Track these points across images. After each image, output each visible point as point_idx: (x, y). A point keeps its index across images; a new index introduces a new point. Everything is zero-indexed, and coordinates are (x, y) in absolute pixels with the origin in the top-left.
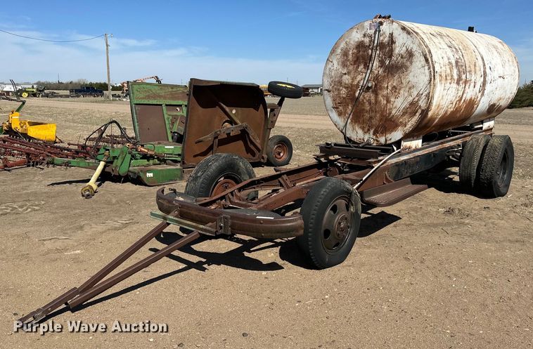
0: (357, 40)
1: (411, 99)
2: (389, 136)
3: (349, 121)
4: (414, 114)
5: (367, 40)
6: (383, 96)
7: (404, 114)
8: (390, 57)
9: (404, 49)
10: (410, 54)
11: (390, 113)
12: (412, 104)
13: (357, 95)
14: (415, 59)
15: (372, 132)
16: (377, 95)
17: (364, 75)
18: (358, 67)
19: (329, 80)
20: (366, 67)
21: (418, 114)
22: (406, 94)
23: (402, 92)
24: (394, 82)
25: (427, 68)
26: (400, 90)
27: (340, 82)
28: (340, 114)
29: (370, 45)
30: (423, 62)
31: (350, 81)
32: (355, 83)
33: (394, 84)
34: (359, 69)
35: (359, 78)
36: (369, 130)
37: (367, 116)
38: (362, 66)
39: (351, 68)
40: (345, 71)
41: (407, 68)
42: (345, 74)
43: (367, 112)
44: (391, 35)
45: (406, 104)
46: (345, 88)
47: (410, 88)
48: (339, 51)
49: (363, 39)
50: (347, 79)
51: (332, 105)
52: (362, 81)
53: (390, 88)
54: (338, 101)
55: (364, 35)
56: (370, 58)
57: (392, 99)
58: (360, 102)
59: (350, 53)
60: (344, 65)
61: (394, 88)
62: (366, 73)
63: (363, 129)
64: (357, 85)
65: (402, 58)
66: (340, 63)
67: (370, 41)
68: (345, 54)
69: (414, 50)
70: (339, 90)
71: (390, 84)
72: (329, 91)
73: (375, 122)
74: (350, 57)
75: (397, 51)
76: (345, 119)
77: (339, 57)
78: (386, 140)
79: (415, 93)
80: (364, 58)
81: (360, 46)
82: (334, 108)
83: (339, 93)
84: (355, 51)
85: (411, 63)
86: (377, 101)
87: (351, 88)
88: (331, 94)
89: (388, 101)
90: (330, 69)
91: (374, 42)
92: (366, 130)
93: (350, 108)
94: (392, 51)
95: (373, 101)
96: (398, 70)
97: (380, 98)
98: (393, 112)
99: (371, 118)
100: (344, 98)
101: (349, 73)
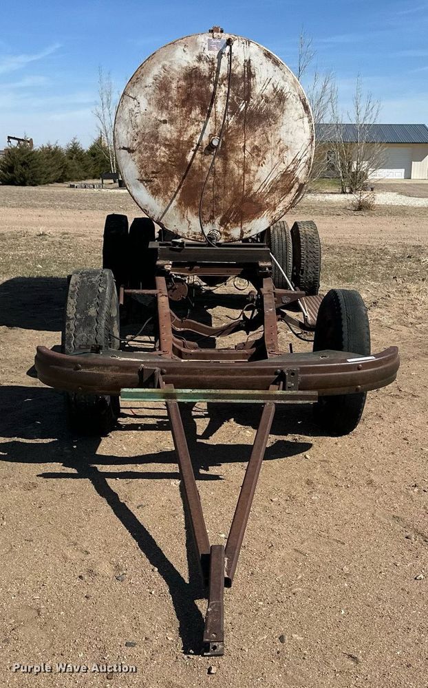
0: (185, 65)
1: (283, 167)
2: (247, 226)
3: (175, 203)
4: (287, 190)
5: (204, 67)
6: (237, 162)
7: (272, 190)
8: (247, 98)
9: (270, 87)
10: (281, 98)
11: (250, 189)
12: (286, 175)
13: (189, 158)
14: (288, 106)
15: (218, 220)
16: (226, 160)
17: (202, 125)
18: (190, 111)
19: (130, 128)
20: (206, 112)
21: (293, 191)
22: (276, 160)
23: (268, 155)
24: (255, 139)
25: (306, 119)
26: (265, 152)
27: (155, 137)
28: (155, 192)
29: (210, 76)
30: (302, 111)
31: (175, 135)
32: (186, 138)
33: (256, 143)
34: (193, 115)
35: (192, 130)
36: (212, 218)
37: (209, 194)
38: (198, 111)
39: (176, 111)
40: (164, 117)
41: (275, 118)
42: (165, 122)
43: (209, 188)
44: (248, 63)
45: (276, 175)
46: (166, 146)
47: (282, 151)
48: (149, 80)
49: (197, 64)
50: (168, 131)
51: (137, 175)
52: (198, 136)
53: (248, 149)
54: (151, 168)
55: (200, 59)
56: (213, 98)
57: (253, 167)
58: (194, 170)
59: (174, 85)
60: (161, 106)
61: (256, 149)
62: (205, 123)
63: (200, 215)
64: (190, 143)
65: (267, 101)
66: (153, 102)
67: (211, 70)
68: (163, 86)
69: (286, 90)
70: (152, 148)
71: (248, 142)
72: (130, 150)
73: (222, 204)
74: (174, 93)
75: (258, 90)
76: (165, 200)
77: (149, 90)
78: (242, 233)
79: (289, 158)
80: (201, 98)
81: (192, 75)
82: (142, 181)
83: (153, 155)
84: (183, 83)
85: (283, 111)
86: (226, 171)
87: (178, 147)
88: (137, 156)
89: (246, 170)
90: (131, 111)
91: (218, 72)
92: (207, 217)
93: (176, 180)
94: (248, 90)
95: (220, 170)
96: (260, 122)
97: (232, 165)
98: (255, 188)
99: (216, 198)
100: (163, 164)
101: (172, 121)
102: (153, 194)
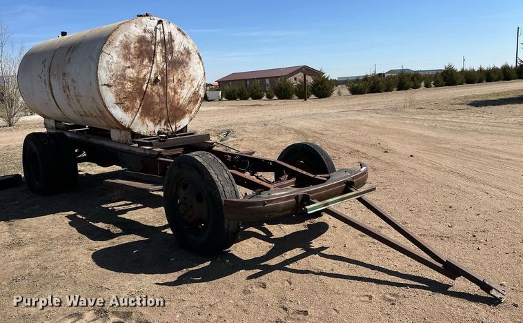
0: (137, 34)
1: (193, 89)
2: (178, 124)
3: (138, 115)
4: (196, 102)
5: (148, 36)
6: (170, 88)
7: (189, 102)
8: (172, 53)
9: (182, 47)
10: (188, 53)
11: (178, 103)
12: (195, 94)
13: (144, 88)
14: (192, 57)
15: (163, 122)
16: (165, 88)
17: (150, 69)
18: (142, 61)
19: (108, 73)
20: (152, 61)
21: (199, 102)
22: (189, 86)
23: (186, 84)
24: (178, 75)
25: (201, 64)
26: (184, 82)
27: (124, 76)
28: (126, 110)
29: (152, 41)
30: (199, 59)
31: (136, 75)
32: (142, 76)
33: (179, 77)
34: (144, 63)
35: (145, 71)
36: (160, 121)
37: (158, 107)
38: (147, 60)
39: (135, 61)
40: (128, 64)
41: (187, 64)
42: (129, 67)
43: (157, 104)
44: (170, 34)
45: (190, 94)
46: (130, 82)
47: (192, 81)
48: (117, 43)
49: (144, 34)
50: (131, 73)
51: (114, 101)
52: (149, 75)
53: (176, 81)
54: (122, 95)
55: (145, 31)
56: (154, 53)
57: (179, 91)
58: (148, 95)
59: (132, 46)
60: (126, 58)
61: (179, 80)
62: (152, 67)
63: (153, 121)
64: (144, 79)
65: (181, 54)
66: (121, 56)
67: (152, 37)
68: (126, 46)
69: (190, 49)
70: (123, 84)
71: (175, 77)
72: (109, 86)
73: (165, 112)
74: (132, 50)
75: (176, 48)
76: (133, 114)
77: (118, 49)
78: (176, 128)
79: (196, 85)
80: (148, 53)
81: (142, 40)
82: (117, 104)
83: (124, 88)
84: (137, 45)
85: (190, 59)
86: (166, 94)
87: (138, 82)
88: (113, 89)
89: (176, 93)
90: (108, 62)
91: (155, 38)
92: (157, 121)
93: (138, 102)
94: (172, 48)
95: (162, 93)
96: (180, 66)
97: (169, 90)
98: (181, 102)
99: (161, 109)
100: (130, 92)
101: (133, 67)
102: (125, 111)
